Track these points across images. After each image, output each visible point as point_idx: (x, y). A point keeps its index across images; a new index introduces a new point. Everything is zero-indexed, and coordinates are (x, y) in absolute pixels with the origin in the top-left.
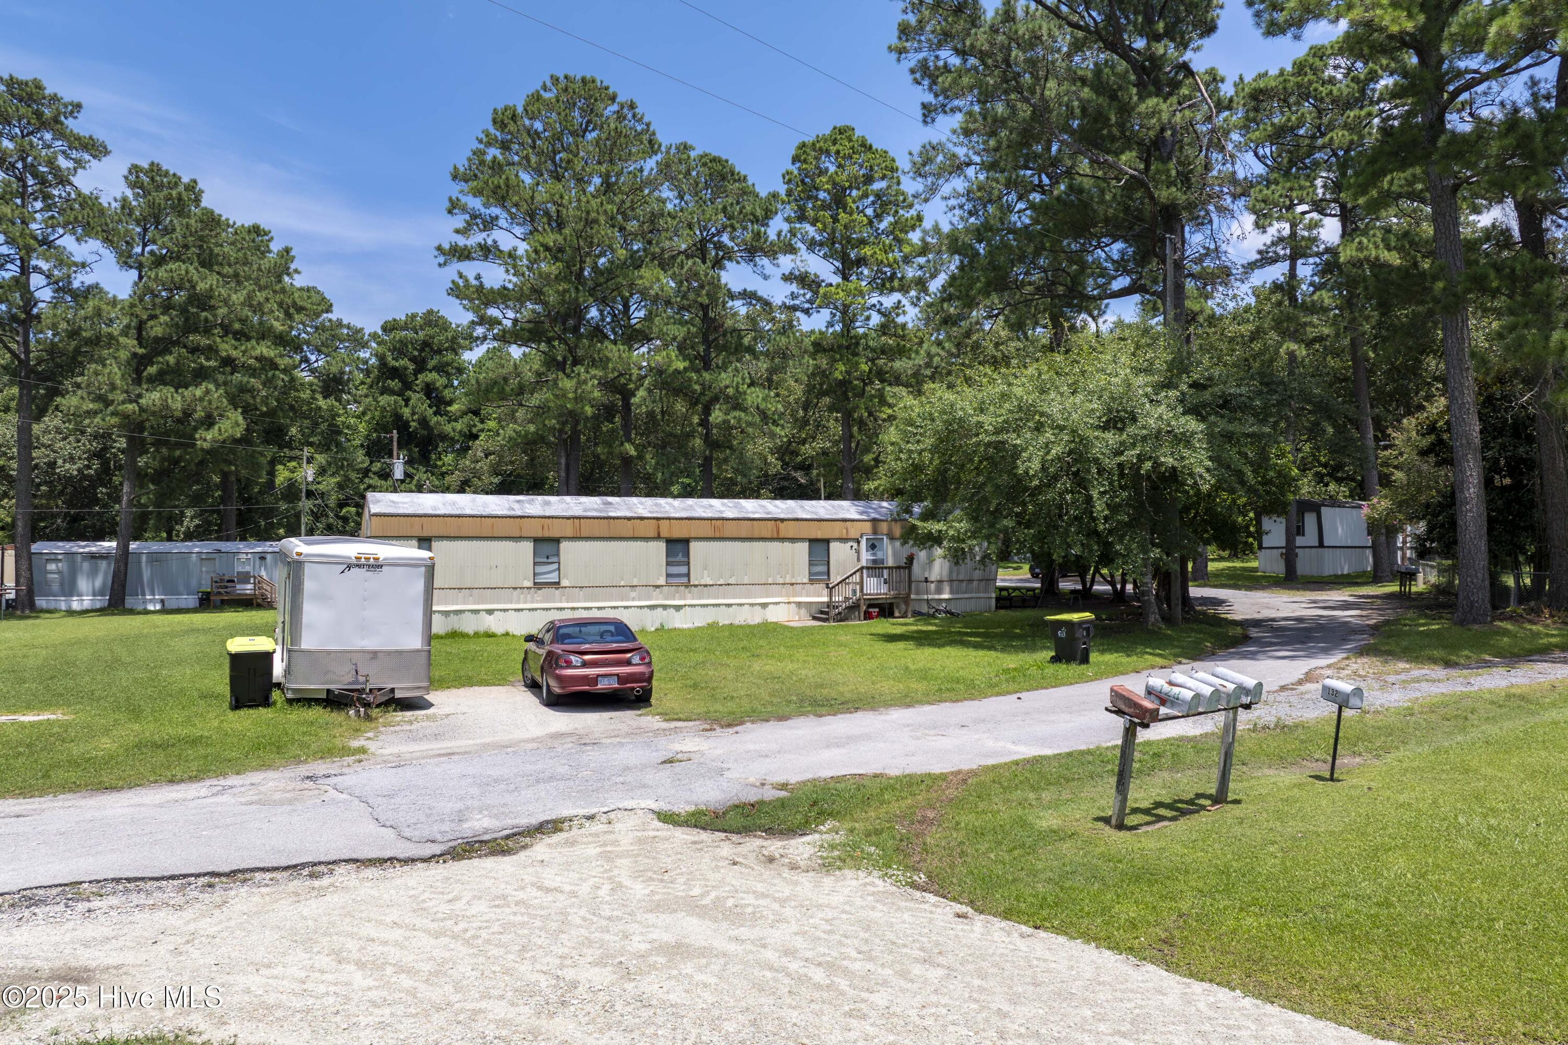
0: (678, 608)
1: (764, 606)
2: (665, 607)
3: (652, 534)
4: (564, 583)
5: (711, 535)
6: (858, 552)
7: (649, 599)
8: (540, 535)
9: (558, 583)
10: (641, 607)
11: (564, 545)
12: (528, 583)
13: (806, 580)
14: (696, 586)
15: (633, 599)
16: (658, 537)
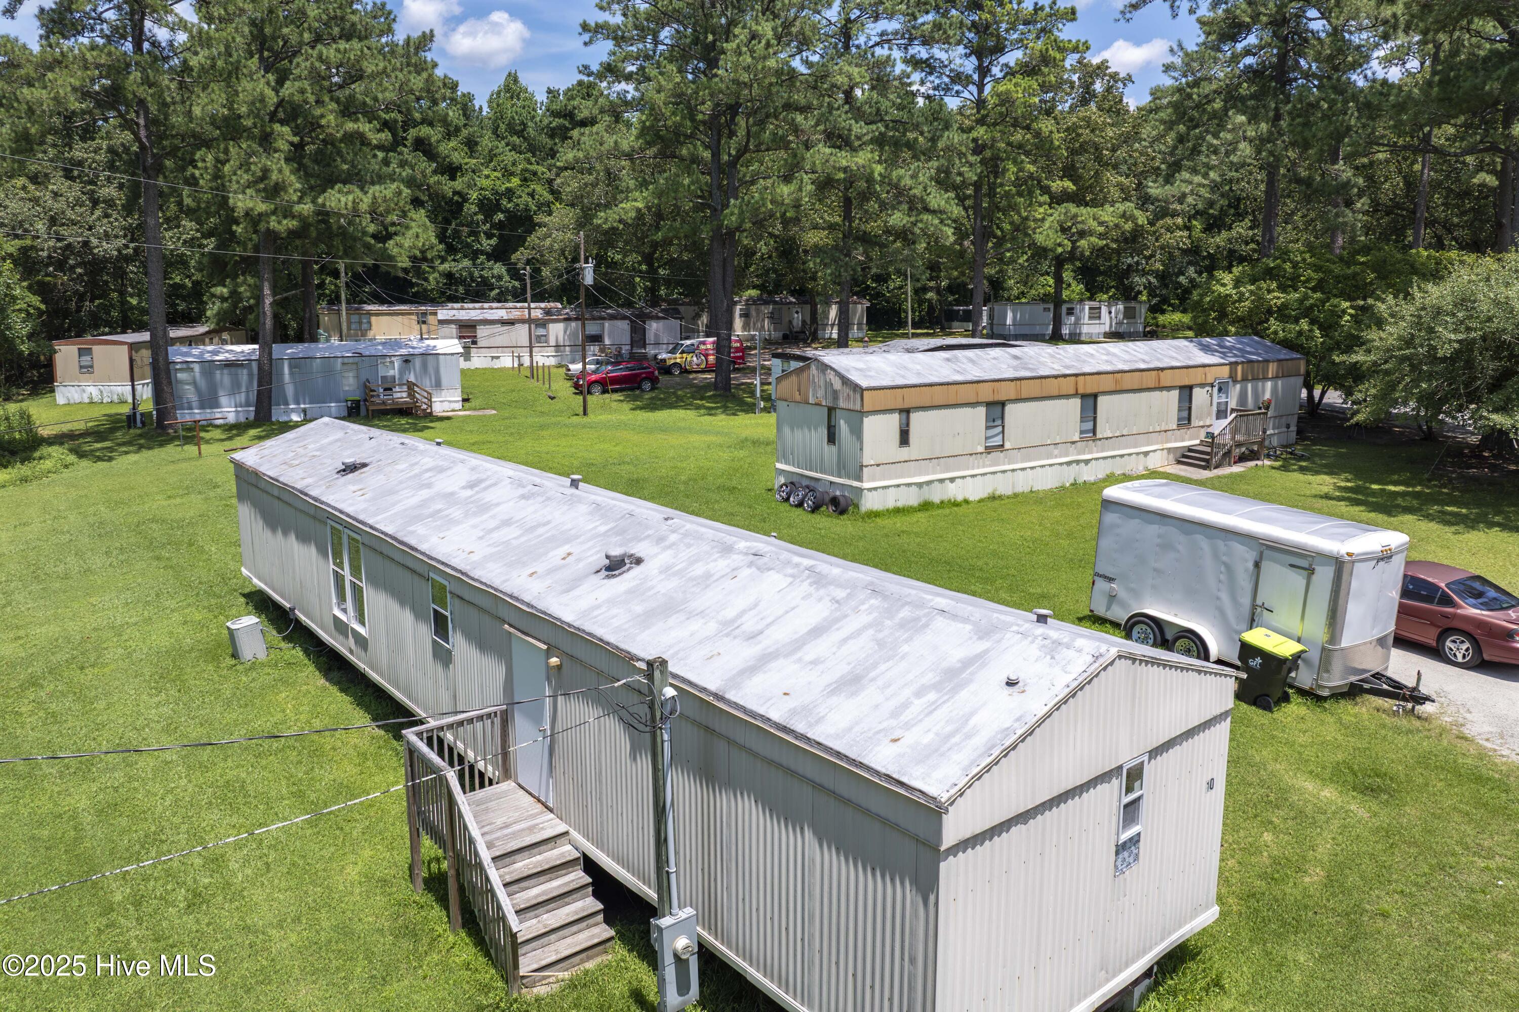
0: (1087, 462)
1: (1146, 454)
2: (1078, 462)
3: (1072, 392)
4: (1008, 445)
5: (1113, 389)
6: (1211, 396)
7: (1067, 455)
8: (991, 399)
9: (1002, 446)
10: (1061, 464)
11: (1009, 408)
12: (981, 449)
13: (1175, 427)
14: (1100, 439)
15: (1056, 457)
16: (1076, 395)
